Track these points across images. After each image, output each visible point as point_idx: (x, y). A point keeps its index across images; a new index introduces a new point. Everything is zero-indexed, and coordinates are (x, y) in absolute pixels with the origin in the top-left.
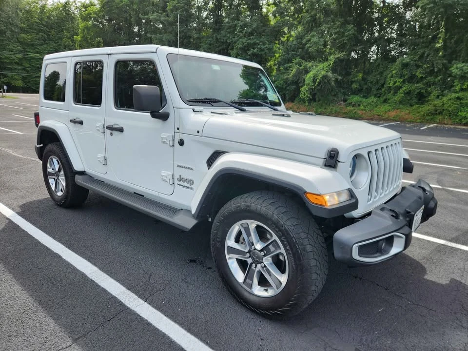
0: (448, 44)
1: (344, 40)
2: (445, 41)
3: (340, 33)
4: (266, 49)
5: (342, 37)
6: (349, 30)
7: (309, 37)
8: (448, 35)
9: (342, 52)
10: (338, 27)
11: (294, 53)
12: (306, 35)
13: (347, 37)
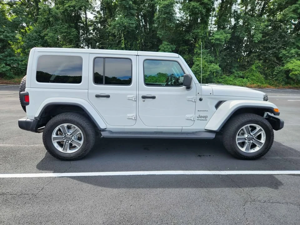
0: (127, 46)
1: (71, 37)
2: (125, 44)
3: (68, 33)
4: (10, 36)
5: (70, 35)
6: (73, 32)
7: (46, 32)
8: (126, 41)
9: (71, 44)
10: (66, 28)
11: (35, 41)
12: (43, 31)
13: (73, 35)
